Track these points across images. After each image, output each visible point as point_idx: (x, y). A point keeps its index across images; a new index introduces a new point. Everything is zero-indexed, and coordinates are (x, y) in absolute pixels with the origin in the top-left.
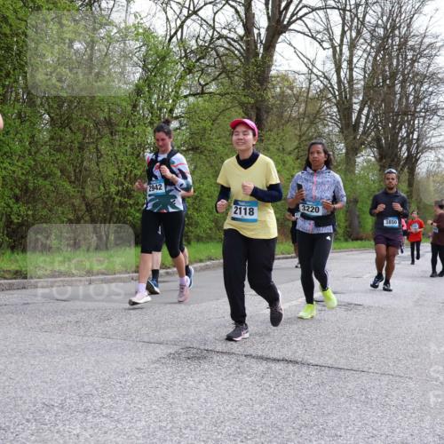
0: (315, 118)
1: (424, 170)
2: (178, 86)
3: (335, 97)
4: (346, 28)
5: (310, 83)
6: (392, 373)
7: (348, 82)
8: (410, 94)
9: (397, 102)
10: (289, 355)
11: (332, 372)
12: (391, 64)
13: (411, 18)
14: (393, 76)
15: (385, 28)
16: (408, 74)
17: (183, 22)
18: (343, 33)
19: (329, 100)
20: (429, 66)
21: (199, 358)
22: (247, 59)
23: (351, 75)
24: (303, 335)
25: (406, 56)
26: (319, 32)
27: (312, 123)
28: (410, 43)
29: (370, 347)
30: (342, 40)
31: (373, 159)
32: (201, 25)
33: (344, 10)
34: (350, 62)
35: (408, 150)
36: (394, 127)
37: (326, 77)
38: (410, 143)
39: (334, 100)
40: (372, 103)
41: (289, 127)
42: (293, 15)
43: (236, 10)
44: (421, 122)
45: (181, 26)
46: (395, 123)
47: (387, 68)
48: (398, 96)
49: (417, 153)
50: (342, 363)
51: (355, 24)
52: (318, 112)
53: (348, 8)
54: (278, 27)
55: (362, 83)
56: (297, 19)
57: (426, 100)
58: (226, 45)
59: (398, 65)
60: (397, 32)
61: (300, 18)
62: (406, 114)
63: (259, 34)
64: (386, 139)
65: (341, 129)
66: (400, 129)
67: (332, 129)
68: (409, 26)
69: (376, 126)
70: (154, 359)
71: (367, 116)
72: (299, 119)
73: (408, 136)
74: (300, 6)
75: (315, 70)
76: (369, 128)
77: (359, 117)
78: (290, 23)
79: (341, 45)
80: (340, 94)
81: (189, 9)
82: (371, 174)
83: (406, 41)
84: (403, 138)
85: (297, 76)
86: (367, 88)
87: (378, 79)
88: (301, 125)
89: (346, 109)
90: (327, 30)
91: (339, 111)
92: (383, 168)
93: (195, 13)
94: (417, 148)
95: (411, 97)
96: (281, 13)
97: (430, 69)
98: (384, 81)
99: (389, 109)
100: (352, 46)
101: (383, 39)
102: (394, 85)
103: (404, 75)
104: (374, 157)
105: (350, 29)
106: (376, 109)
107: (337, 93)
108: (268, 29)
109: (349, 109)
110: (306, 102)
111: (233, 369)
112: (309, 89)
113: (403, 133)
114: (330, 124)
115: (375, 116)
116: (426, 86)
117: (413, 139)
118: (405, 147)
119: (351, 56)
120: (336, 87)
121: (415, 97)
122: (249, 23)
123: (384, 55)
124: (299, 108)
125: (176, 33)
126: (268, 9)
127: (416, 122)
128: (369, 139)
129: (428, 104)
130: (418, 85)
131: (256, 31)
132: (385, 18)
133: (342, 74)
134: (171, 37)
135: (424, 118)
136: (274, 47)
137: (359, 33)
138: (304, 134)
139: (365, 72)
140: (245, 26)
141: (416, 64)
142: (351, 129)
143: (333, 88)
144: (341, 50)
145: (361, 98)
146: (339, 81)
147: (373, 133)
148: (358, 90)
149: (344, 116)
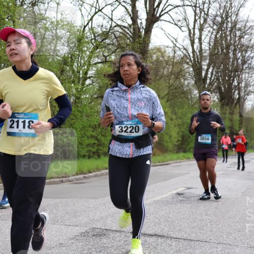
0: (178, 75)
1: (250, 107)
2: (90, 58)
3: (191, 62)
4: (197, 18)
5: (175, 53)
6: (225, 242)
7: (199, 52)
8: (239, 59)
9: (230, 64)
10: (159, 232)
11: (186, 243)
12: (226, 40)
13: (239, 10)
14: (228, 47)
15: (222, 17)
16: (238, 45)
17: (92, 17)
18: (195, 21)
19: (187, 63)
20: (250, 41)
21: (100, 235)
22: (134, 39)
23: (201, 47)
24: (169, 218)
25: (236, 34)
26: (179, 21)
27: (177, 78)
28: (238, 26)
29: (212, 225)
30: (194, 26)
31: (217, 100)
32: (104, 19)
33: (195, 6)
34: (200, 39)
35: (239, 94)
36: (229, 79)
37: (185, 49)
38: (239, 89)
39: (190, 63)
40: (215, 65)
41: (162, 81)
42: (162, 11)
43: (126, 8)
44: (247, 75)
45: (91, 19)
46: (230, 77)
47: (224, 42)
48: (231, 60)
49: (245, 96)
50: (193, 236)
51: (203, 15)
52: (180, 71)
53: (198, 5)
54: (153, 19)
55: (208, 52)
56: (165, 13)
57: (249, 62)
58: (121, 31)
59: (231, 40)
60: (229, 20)
61: (167, 13)
62: (236, 71)
63: (141, 23)
64: (224, 87)
65: (196, 81)
66: (233, 80)
67: (189, 81)
68: (237, 15)
69: (218, 79)
70: (72, 236)
71: (212, 73)
72: (168, 76)
73: (238, 84)
74: (167, 5)
75: (178, 45)
76: (213, 80)
77: (207, 74)
78: (160, 16)
79: (194, 28)
80: (194, 59)
81: (96, 8)
82: (215, 109)
83: (235, 25)
84: (235, 86)
85: (167, 49)
86: (211, 55)
87: (218, 49)
88: (170, 79)
89: (198, 69)
90: (185, 19)
91: (194, 70)
92: (222, 106)
93: (100, 10)
94: (245, 92)
95: (240, 60)
96: (155, 10)
97: (252, 42)
98: (222, 50)
99: (226, 68)
100: (201, 29)
101: (220, 24)
102: (228, 53)
103: (235, 46)
104: (217, 98)
105: (200, 18)
106: (218, 69)
107: (192, 59)
108: (147, 20)
109: (200, 69)
110: (173, 65)
111: (122, 242)
112: (174, 56)
113: (235, 83)
114: (189, 78)
115: (217, 72)
116: (249, 53)
117: (241, 87)
118: (237, 92)
119: (201, 35)
120: (191, 55)
121: (242, 60)
122: (134, 17)
123: (222, 34)
124: (168, 69)
125: (88, 24)
126: (146, 7)
127: (243, 76)
128: (214, 87)
129: (250, 64)
130: (244, 53)
131: (139, 21)
132: (222, 11)
133: (195, 47)
134: (85, 27)
135: (249, 73)
136: (150, 31)
137: (205, 20)
138: (171, 86)
139: (210, 45)
140: (132, 19)
141: (242, 39)
142: (201, 82)
143: (190, 56)
144: (194, 32)
145: (208, 62)
146: (194, 51)
147: (216, 84)
148: (206, 56)
149: (197, 73)
